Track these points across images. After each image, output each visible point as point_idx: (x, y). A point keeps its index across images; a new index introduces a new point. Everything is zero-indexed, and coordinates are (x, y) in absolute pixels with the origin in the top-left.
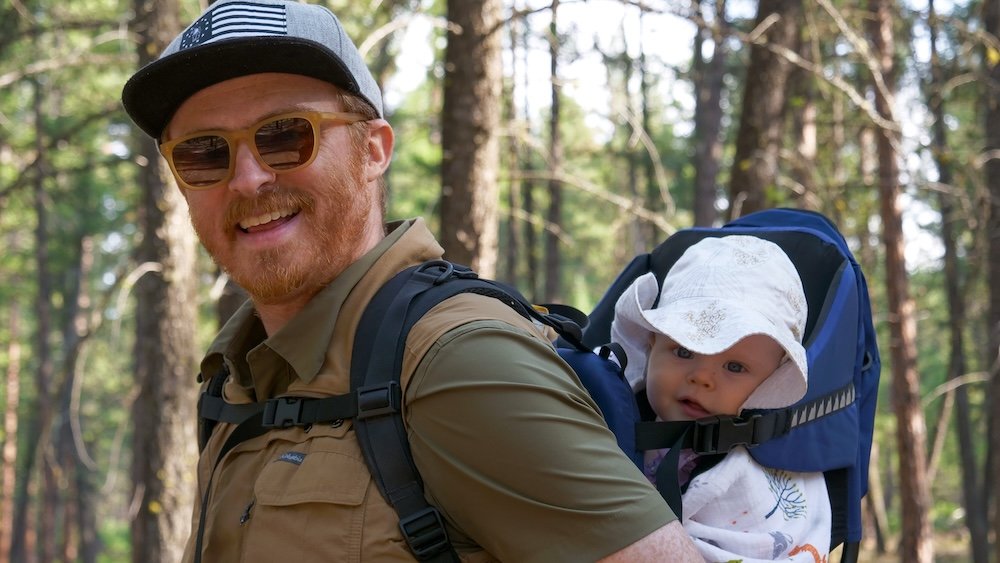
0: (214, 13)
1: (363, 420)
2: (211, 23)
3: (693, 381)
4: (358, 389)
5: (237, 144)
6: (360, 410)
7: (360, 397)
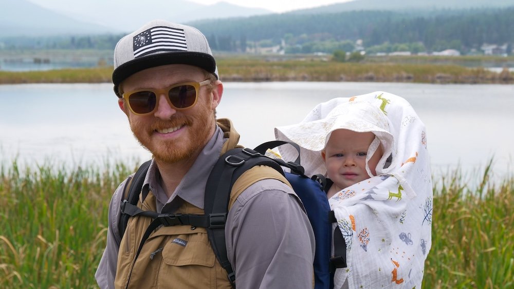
0: (152, 31)
1: (212, 229)
2: (151, 36)
3: (346, 166)
4: (211, 215)
5: (159, 95)
6: (210, 225)
7: (211, 219)
